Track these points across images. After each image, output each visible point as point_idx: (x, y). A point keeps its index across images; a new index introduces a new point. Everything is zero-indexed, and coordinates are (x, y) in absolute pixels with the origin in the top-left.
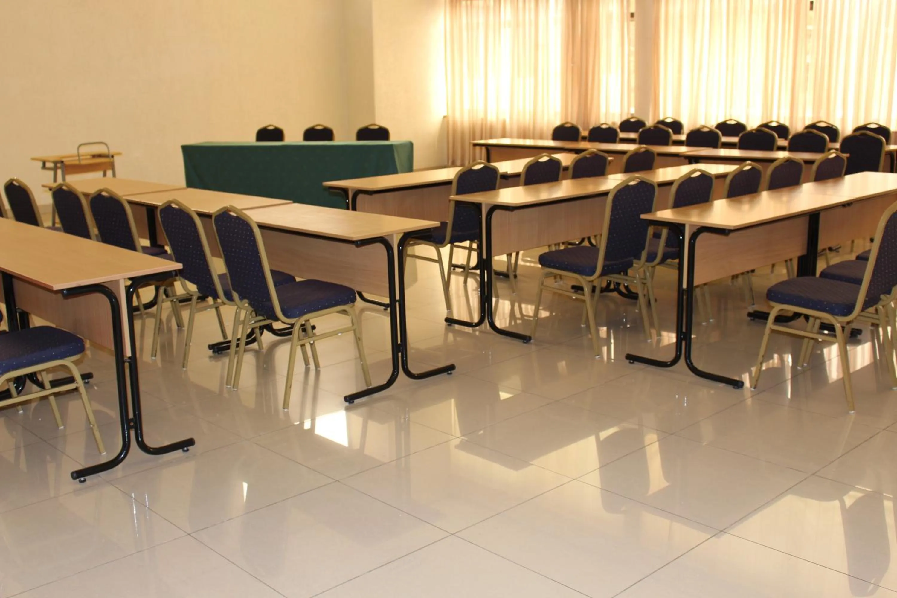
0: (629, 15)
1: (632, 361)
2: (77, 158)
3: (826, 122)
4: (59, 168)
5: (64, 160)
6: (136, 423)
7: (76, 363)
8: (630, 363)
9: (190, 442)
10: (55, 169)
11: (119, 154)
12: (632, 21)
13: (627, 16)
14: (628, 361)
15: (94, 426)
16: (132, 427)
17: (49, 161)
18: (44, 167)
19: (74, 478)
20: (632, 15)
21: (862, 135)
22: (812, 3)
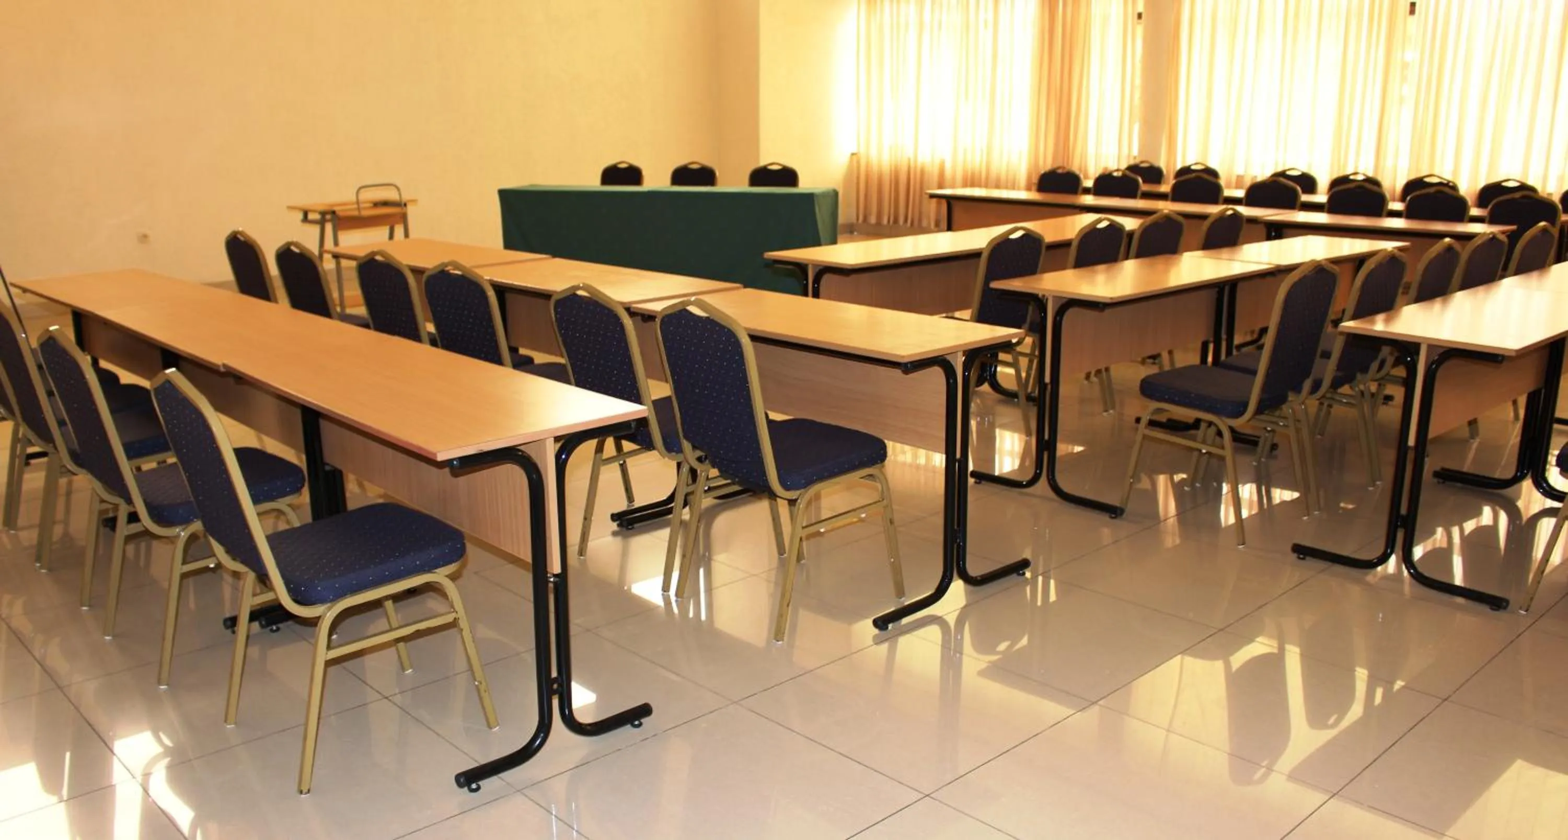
0: (1136, 16)
1: (1301, 556)
2: (355, 206)
3: (1439, 177)
4: (328, 221)
5: (336, 209)
6: (560, 685)
7: (453, 577)
8: (1299, 558)
9: (644, 711)
10: (322, 223)
11: (414, 201)
12: (1138, 23)
13: (1132, 17)
14: (1295, 555)
15: (481, 683)
16: (555, 692)
17: (314, 211)
18: (305, 219)
19: (460, 785)
20: (1140, 16)
21: (1524, 197)
22: (1413, 5)
